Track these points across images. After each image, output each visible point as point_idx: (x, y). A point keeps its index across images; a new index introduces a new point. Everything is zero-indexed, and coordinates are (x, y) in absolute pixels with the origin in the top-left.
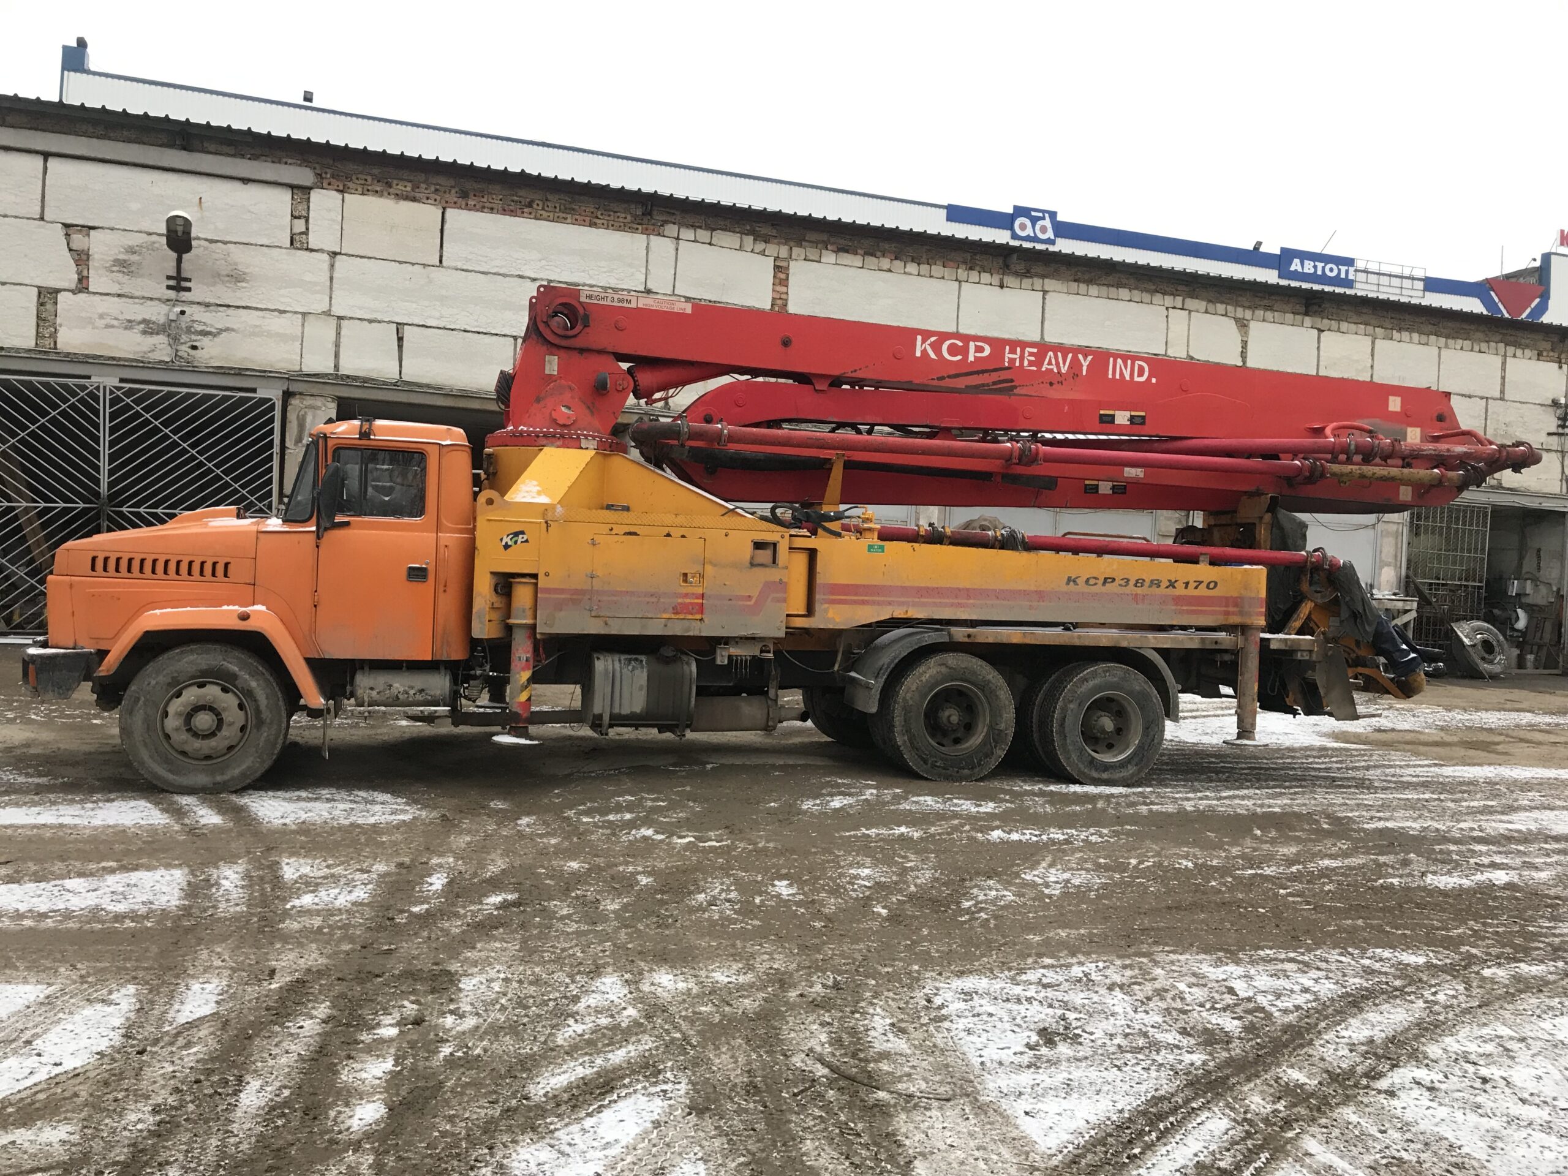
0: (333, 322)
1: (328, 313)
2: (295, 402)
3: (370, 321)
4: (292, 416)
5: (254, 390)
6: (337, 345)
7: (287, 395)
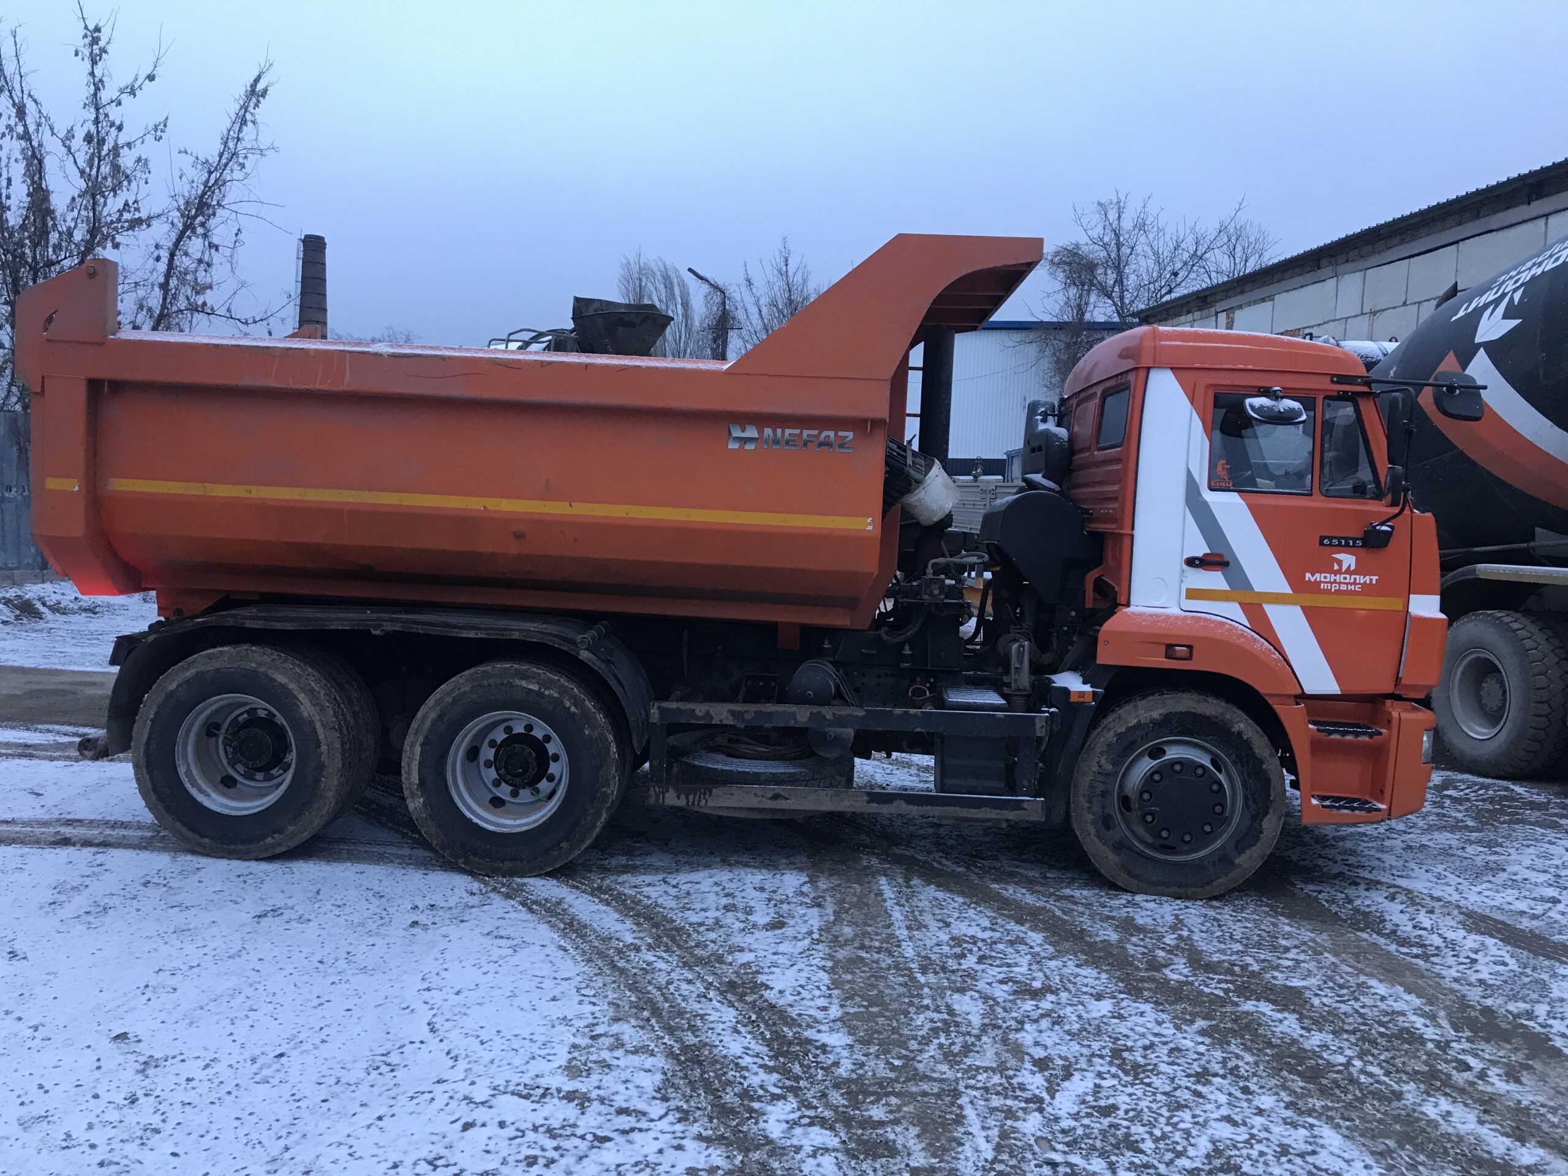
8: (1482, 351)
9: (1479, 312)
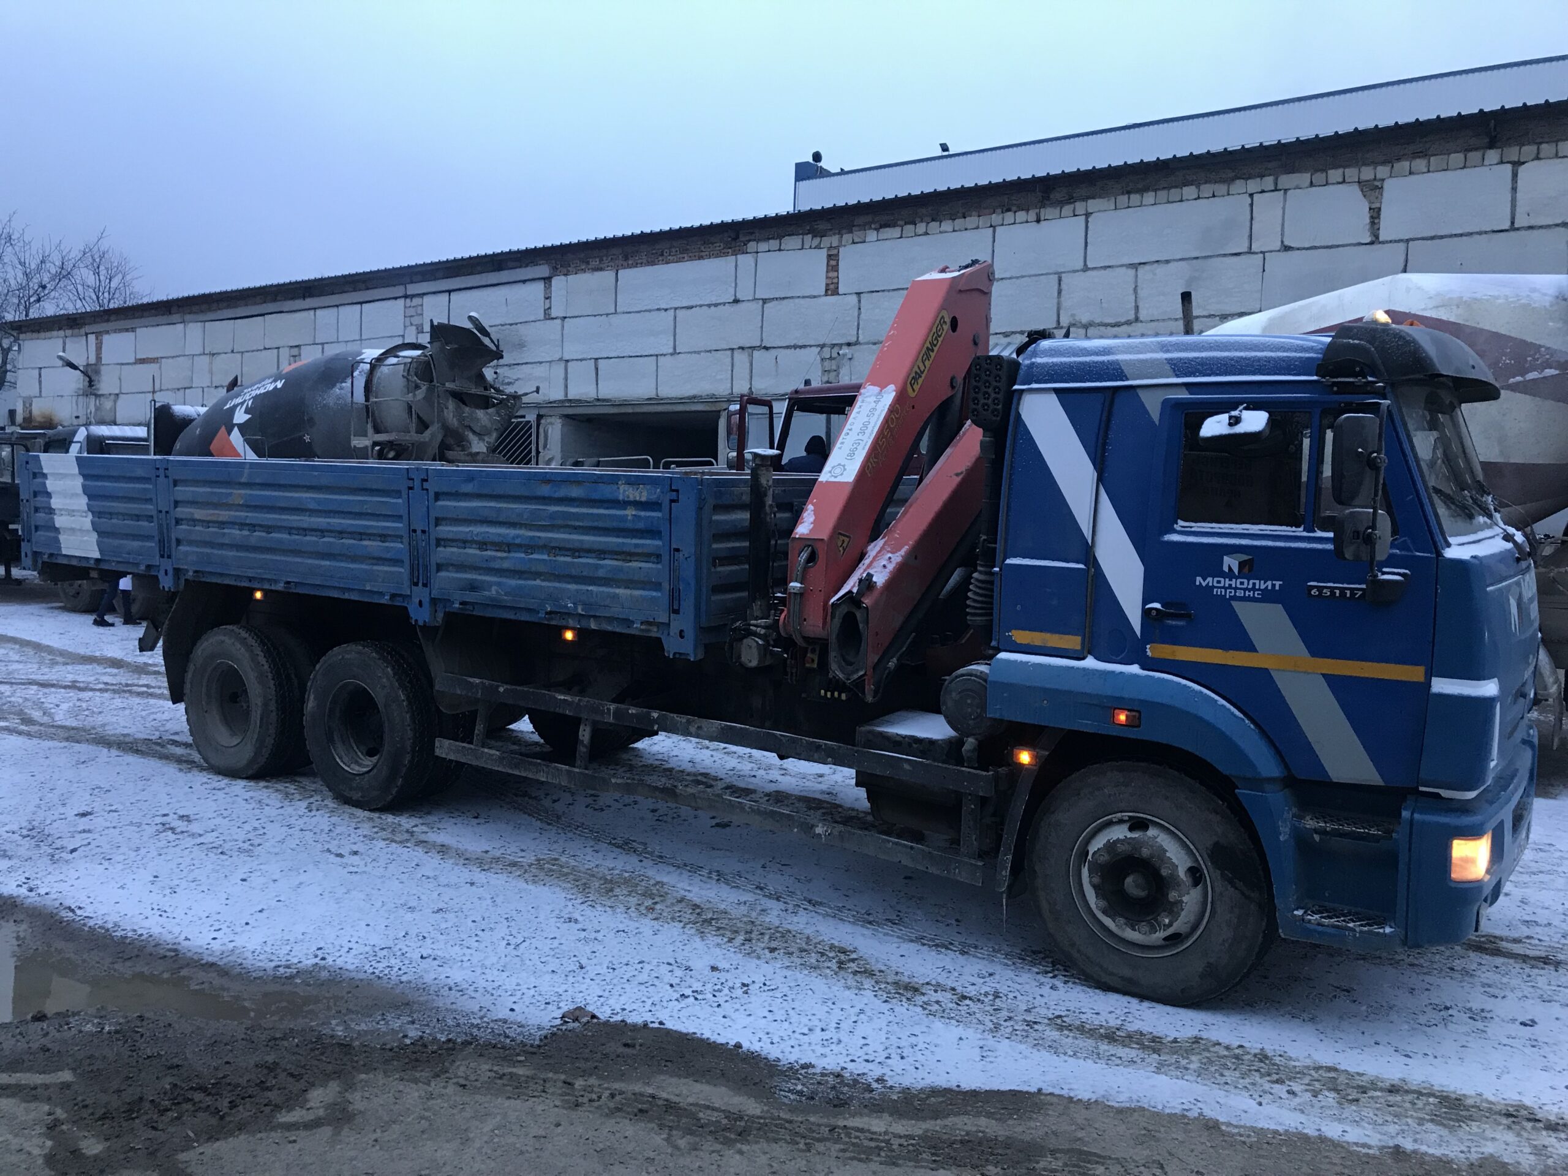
0: (563, 364)
1: (561, 359)
2: (543, 421)
3: (581, 360)
4: (541, 430)
5: (524, 417)
6: (566, 379)
7: (540, 417)
8: (236, 429)
9: (235, 406)
